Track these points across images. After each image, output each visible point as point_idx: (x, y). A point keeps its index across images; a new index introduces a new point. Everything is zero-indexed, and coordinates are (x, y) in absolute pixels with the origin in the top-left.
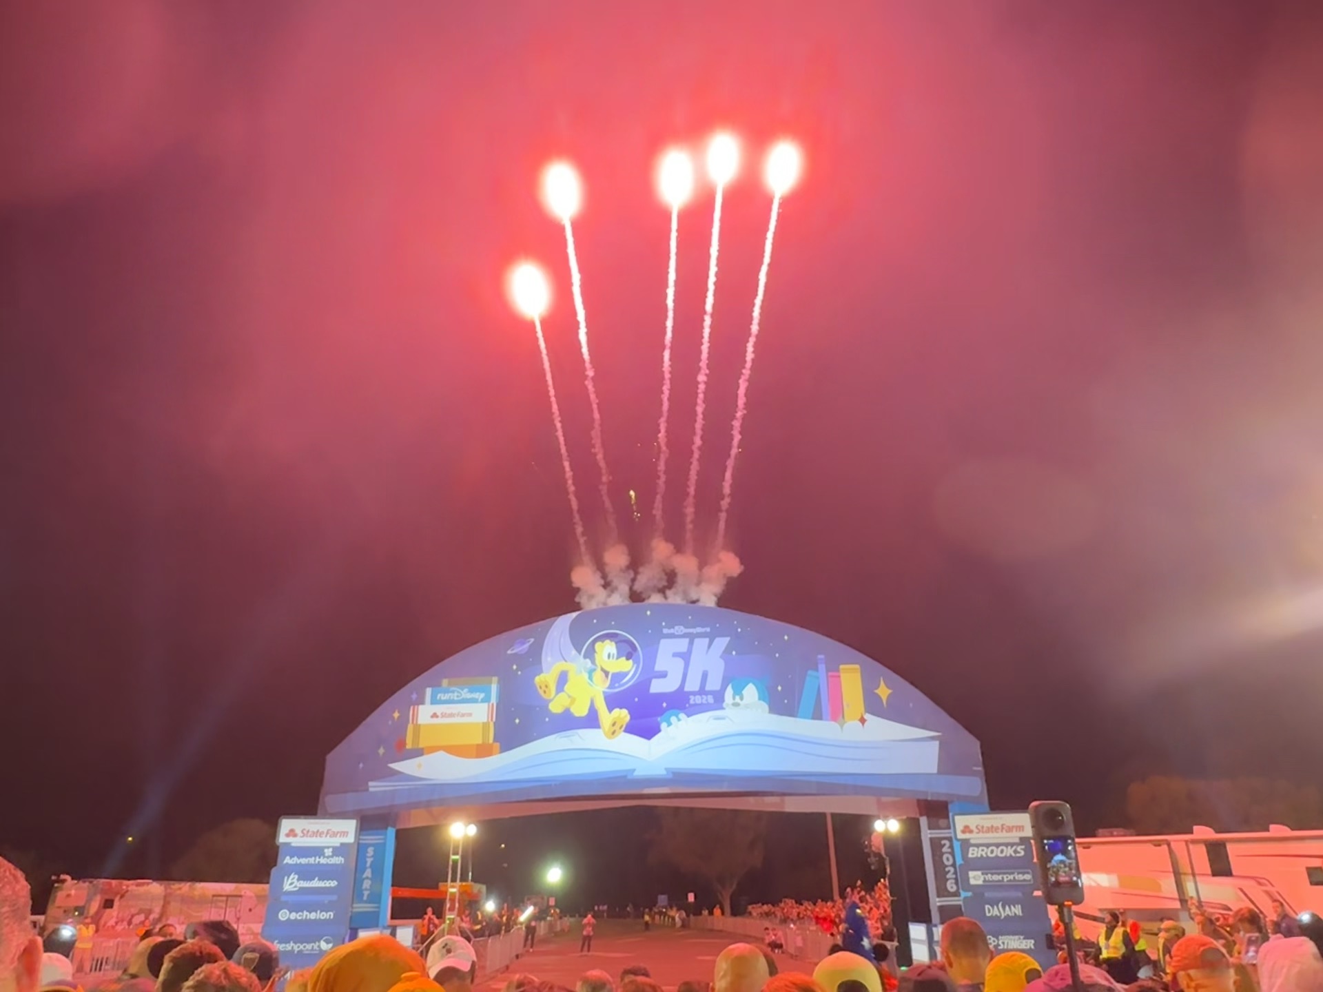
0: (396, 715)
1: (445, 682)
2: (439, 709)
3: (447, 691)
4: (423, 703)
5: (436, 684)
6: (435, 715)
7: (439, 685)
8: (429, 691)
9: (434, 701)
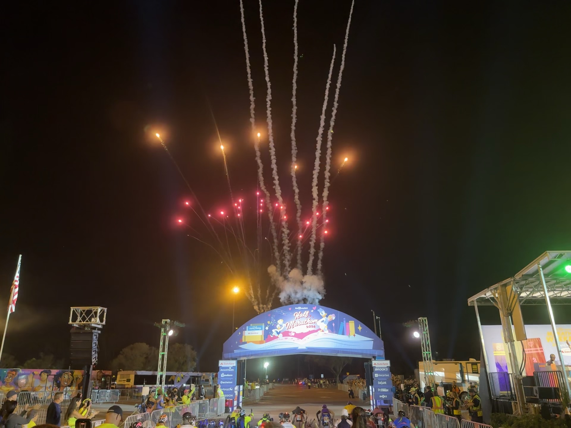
0: (240, 333)
1: (251, 325)
2: (250, 332)
3: (252, 327)
4: (246, 330)
5: (249, 325)
6: (249, 333)
7: (250, 325)
8: (247, 327)
9: (249, 330)
